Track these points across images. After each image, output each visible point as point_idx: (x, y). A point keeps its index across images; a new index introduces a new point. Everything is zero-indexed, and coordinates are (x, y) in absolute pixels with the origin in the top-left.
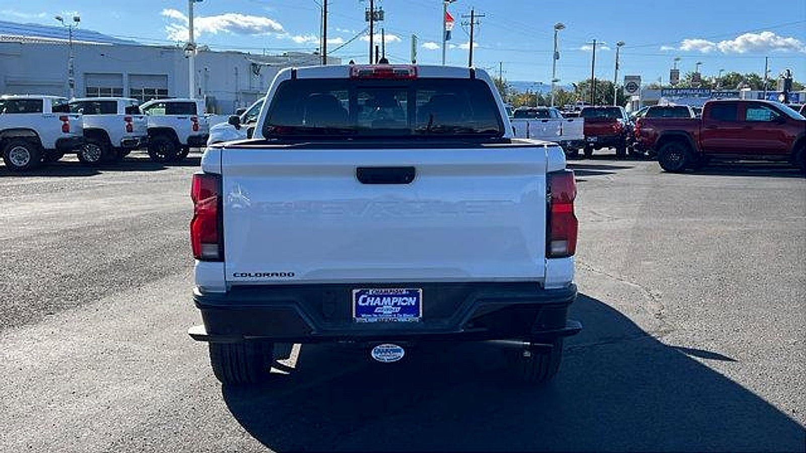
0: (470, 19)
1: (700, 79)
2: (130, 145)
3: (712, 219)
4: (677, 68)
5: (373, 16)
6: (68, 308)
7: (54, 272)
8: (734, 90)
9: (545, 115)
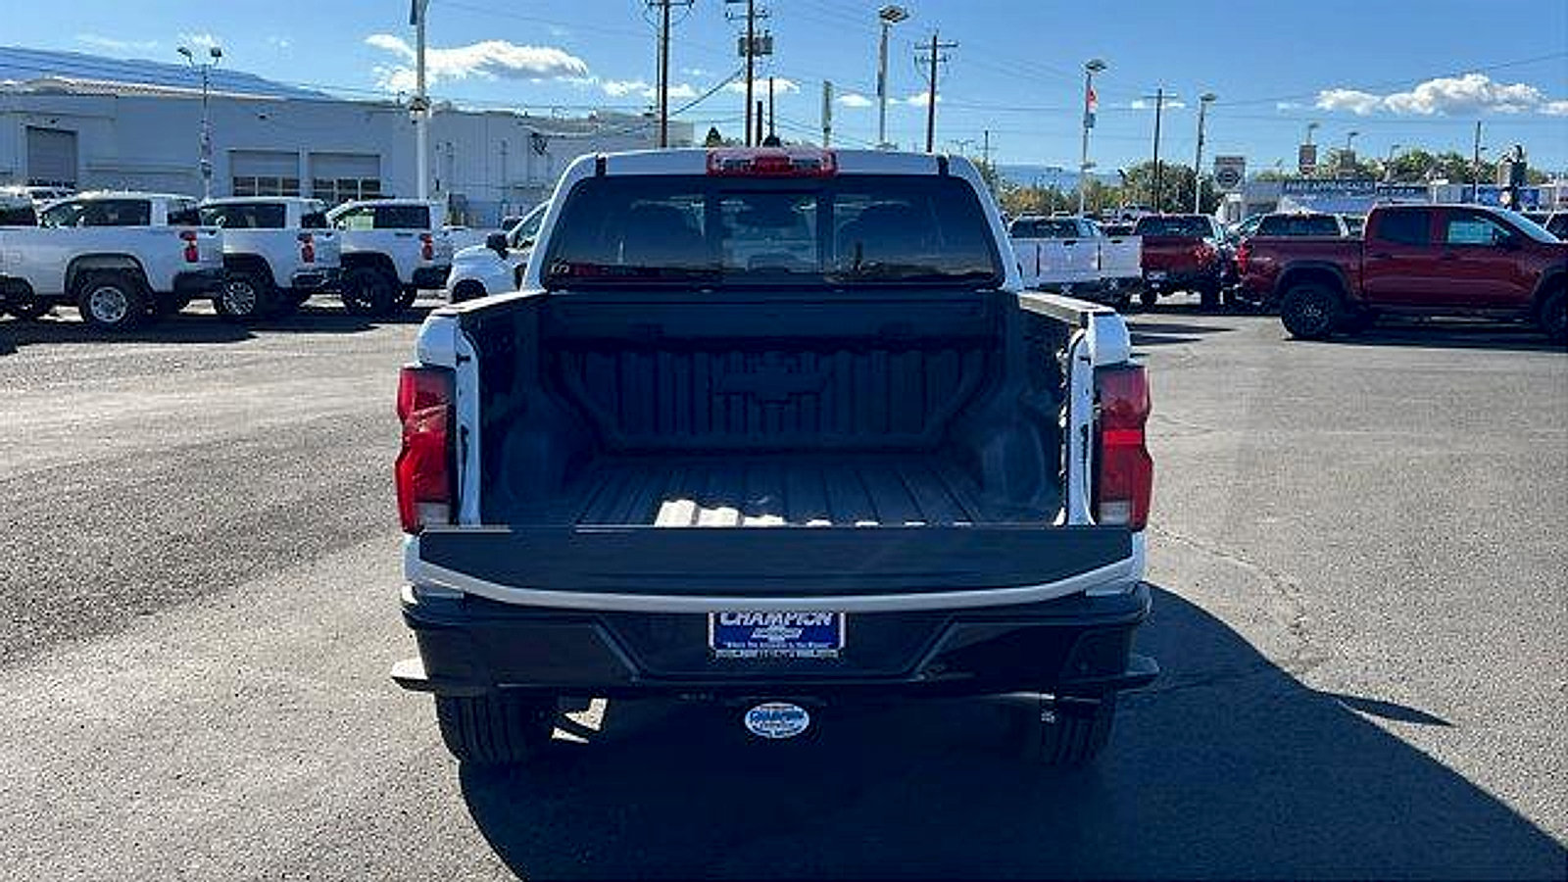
0: (930, 52)
1: (1354, 162)
2: (308, 285)
3: (1388, 432)
4: (1313, 143)
5: (753, 47)
6: (179, 602)
7: (157, 530)
8: (1418, 184)
9: (1068, 230)
